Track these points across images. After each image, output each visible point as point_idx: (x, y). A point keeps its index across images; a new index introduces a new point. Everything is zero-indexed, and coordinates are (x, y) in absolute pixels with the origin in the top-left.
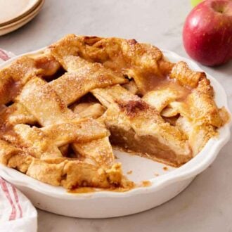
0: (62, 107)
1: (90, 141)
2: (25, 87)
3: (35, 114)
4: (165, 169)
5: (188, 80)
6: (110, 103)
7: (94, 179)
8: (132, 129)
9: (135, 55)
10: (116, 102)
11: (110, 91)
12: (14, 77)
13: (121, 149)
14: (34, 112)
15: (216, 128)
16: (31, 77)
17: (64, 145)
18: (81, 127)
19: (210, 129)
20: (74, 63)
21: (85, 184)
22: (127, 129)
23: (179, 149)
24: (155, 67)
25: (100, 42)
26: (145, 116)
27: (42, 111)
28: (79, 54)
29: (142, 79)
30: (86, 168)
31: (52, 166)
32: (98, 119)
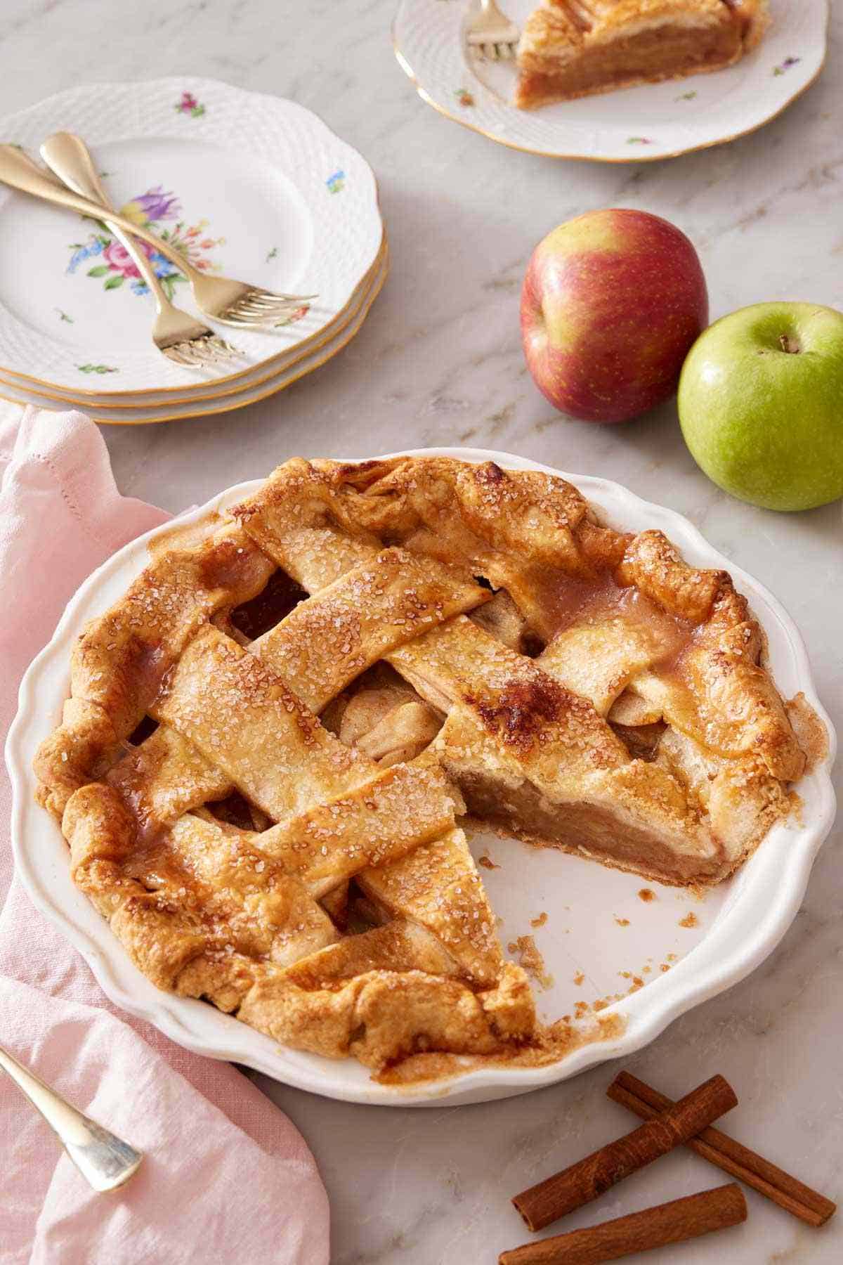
0: (305, 732)
1: (411, 852)
2: (182, 667)
3: (228, 767)
4: (646, 895)
5: (680, 601)
6: (452, 702)
7: (451, 1032)
8: (528, 783)
9: (503, 516)
10: (469, 700)
11: (441, 646)
12: (144, 632)
13: (500, 832)
14: (222, 761)
15: (788, 786)
16: (194, 632)
17: (334, 889)
18: (375, 807)
19: (772, 796)
20: (318, 560)
21: (423, 1043)
22: (514, 783)
23: (682, 842)
24: (571, 552)
25: (388, 479)
26: (565, 739)
27: (247, 754)
28: (329, 520)
29: (533, 590)
30: (421, 1000)
31: (316, 1000)
32: (421, 760)
